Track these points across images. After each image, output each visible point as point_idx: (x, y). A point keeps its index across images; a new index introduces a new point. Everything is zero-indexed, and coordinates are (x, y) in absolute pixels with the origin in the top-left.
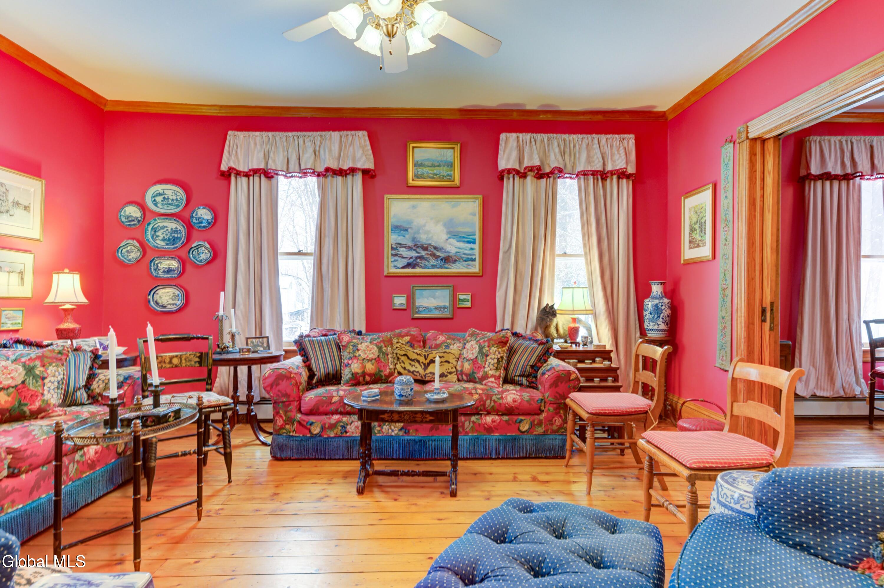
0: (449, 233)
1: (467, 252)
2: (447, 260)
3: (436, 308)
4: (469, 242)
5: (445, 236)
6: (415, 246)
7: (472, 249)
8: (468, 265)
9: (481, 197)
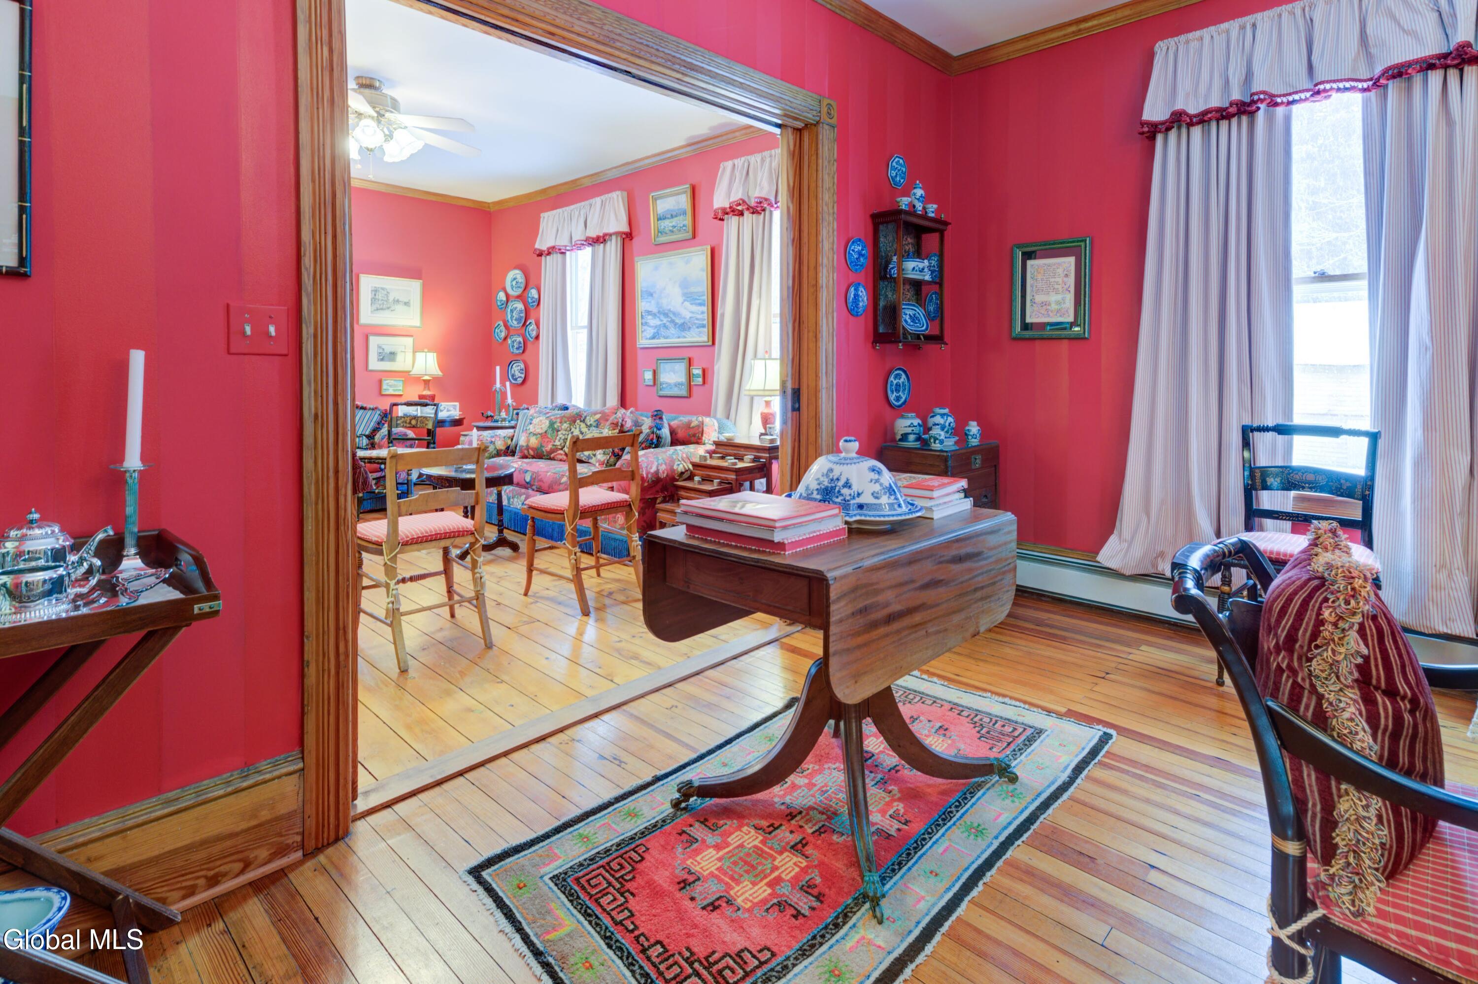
0: (684, 294)
1: (700, 316)
2: (684, 326)
3: (674, 385)
4: (701, 304)
5: (681, 300)
6: (659, 312)
7: (703, 313)
8: (700, 333)
9: (709, 248)
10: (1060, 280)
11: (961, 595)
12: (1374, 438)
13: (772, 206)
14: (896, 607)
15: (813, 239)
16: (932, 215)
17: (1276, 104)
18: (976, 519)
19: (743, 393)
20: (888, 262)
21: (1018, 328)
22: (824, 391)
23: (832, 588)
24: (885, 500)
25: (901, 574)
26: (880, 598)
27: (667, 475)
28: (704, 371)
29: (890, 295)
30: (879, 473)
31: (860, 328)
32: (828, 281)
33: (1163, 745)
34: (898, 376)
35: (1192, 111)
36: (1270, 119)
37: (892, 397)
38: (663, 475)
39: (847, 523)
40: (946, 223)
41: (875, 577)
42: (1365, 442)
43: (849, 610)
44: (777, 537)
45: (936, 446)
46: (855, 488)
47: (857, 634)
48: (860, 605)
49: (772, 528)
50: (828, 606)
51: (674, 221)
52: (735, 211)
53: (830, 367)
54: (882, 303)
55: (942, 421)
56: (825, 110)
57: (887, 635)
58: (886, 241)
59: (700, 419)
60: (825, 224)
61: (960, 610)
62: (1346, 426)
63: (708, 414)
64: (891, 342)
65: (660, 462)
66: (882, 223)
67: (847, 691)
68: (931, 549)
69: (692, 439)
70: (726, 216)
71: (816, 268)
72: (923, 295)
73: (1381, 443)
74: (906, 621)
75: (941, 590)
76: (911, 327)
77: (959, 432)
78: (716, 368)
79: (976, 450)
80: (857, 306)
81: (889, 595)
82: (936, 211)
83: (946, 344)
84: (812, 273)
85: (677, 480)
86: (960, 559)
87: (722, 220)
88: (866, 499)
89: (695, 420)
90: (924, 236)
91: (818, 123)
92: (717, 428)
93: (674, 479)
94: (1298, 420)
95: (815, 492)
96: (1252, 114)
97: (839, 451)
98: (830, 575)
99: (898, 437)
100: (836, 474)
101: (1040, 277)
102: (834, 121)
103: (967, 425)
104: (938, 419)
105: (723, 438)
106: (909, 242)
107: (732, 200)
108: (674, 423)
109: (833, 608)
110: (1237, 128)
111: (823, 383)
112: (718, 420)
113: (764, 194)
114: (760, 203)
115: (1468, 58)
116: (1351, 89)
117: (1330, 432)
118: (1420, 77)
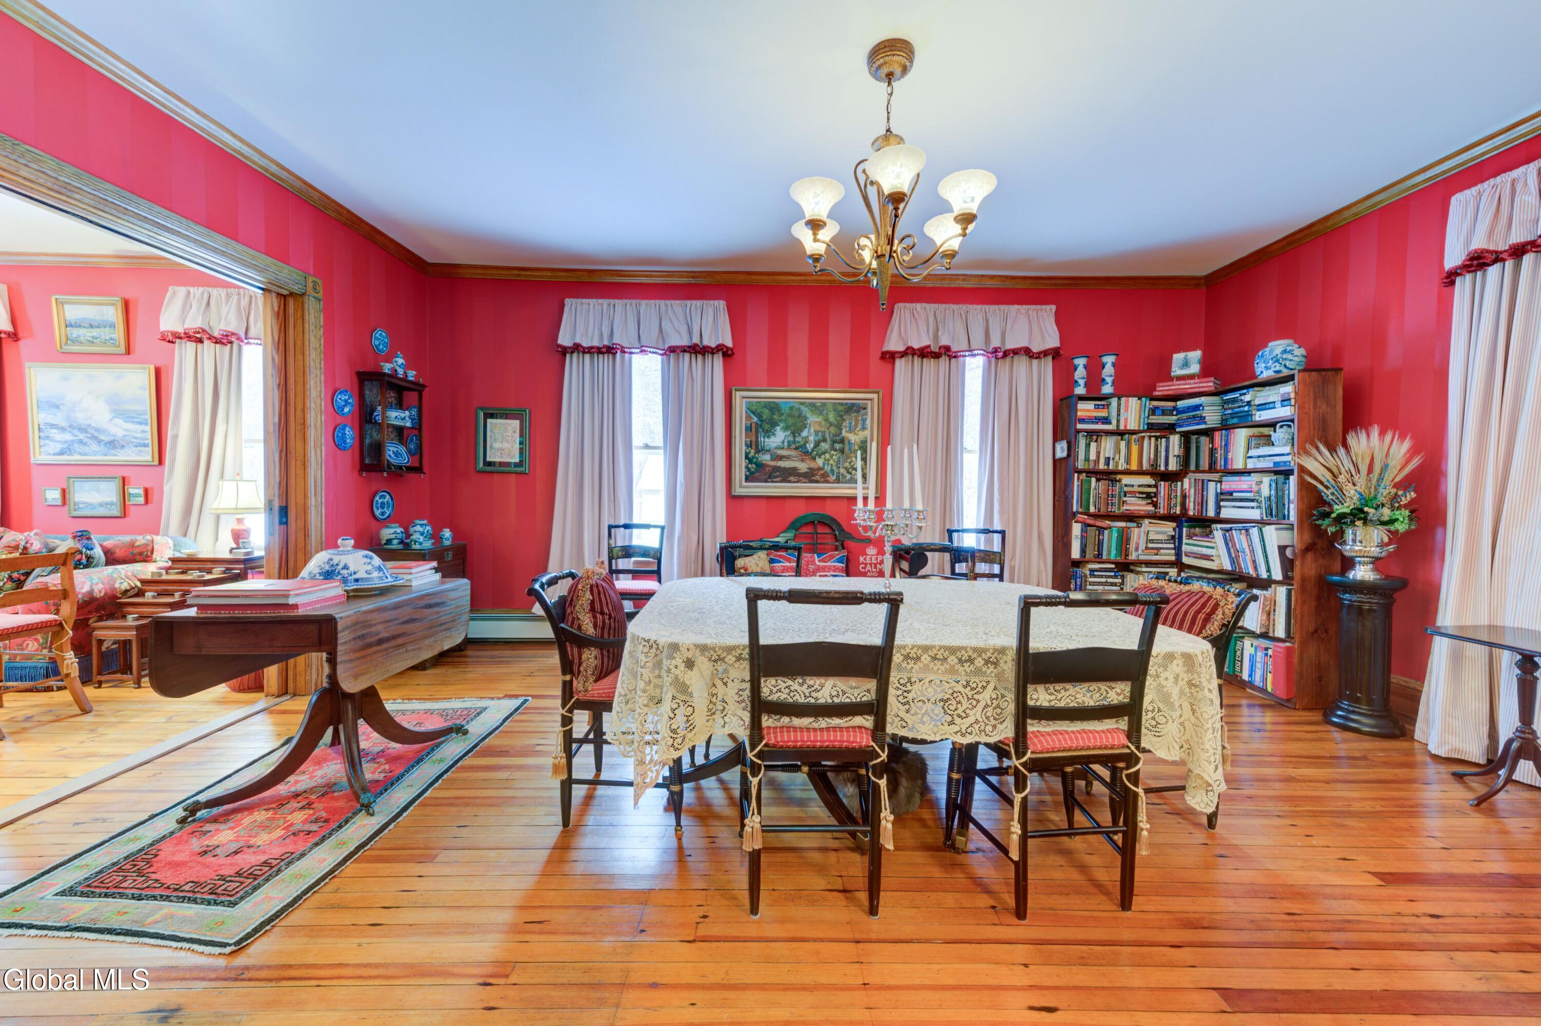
0: (113, 411)
1: (138, 435)
2: (113, 444)
3: (101, 505)
4: (140, 423)
5: (108, 416)
7: (143, 432)
8: (141, 452)
9: (152, 368)
10: (510, 434)
11: (431, 628)
12: (663, 528)
13: (242, 341)
14: (384, 635)
15: (300, 387)
16: (412, 379)
17: (624, 352)
18: (443, 583)
19: (205, 512)
20: (373, 410)
21: (481, 464)
22: (313, 509)
23: (339, 624)
24: (375, 574)
25: (387, 615)
26: (374, 629)
27: (105, 594)
28: (146, 491)
29: (375, 435)
30: (371, 558)
31: (347, 460)
32: (316, 421)
34: (383, 497)
35: (585, 344)
36: (623, 359)
37: (377, 513)
38: (97, 594)
39: (346, 591)
40: (424, 386)
41: (369, 617)
42: (659, 530)
43: (351, 636)
44: (291, 601)
45: (417, 546)
46: (352, 569)
47: (358, 650)
48: (360, 633)
49: (287, 596)
50: (336, 634)
51: (95, 332)
52: (196, 337)
53: (319, 489)
54: (367, 441)
55: (421, 529)
56: (310, 285)
57: (378, 651)
58: (372, 393)
59: (149, 537)
60: (313, 376)
61: (431, 636)
62: (653, 524)
63: (157, 534)
64: (376, 471)
65: (95, 582)
66: (367, 380)
67: (349, 685)
68: (410, 599)
69: (138, 558)
70: (178, 340)
71: (303, 410)
72: (405, 437)
73: (665, 531)
74: (393, 643)
75: (417, 624)
76: (394, 461)
77: (436, 536)
78: (166, 488)
79: (448, 548)
80: (345, 442)
81: (380, 628)
82: (415, 376)
83: (424, 473)
84: (299, 413)
85: (120, 598)
86: (430, 606)
87: (172, 342)
88: (361, 575)
89: (140, 540)
90: (405, 393)
91: (303, 295)
92: (172, 546)
93: (115, 597)
94: (635, 521)
95: (318, 575)
96: (614, 354)
97: (337, 547)
98: (337, 616)
99: (384, 542)
100: (335, 562)
101: (496, 431)
102: (320, 295)
103: (442, 531)
104: (418, 528)
105: (184, 553)
106: (391, 396)
107: (186, 326)
108: (109, 543)
109: (339, 635)
110: (605, 360)
111: (312, 501)
112: (171, 538)
113: (231, 328)
114: (227, 336)
115: (697, 350)
116: (656, 353)
117: (647, 526)
118: (681, 354)
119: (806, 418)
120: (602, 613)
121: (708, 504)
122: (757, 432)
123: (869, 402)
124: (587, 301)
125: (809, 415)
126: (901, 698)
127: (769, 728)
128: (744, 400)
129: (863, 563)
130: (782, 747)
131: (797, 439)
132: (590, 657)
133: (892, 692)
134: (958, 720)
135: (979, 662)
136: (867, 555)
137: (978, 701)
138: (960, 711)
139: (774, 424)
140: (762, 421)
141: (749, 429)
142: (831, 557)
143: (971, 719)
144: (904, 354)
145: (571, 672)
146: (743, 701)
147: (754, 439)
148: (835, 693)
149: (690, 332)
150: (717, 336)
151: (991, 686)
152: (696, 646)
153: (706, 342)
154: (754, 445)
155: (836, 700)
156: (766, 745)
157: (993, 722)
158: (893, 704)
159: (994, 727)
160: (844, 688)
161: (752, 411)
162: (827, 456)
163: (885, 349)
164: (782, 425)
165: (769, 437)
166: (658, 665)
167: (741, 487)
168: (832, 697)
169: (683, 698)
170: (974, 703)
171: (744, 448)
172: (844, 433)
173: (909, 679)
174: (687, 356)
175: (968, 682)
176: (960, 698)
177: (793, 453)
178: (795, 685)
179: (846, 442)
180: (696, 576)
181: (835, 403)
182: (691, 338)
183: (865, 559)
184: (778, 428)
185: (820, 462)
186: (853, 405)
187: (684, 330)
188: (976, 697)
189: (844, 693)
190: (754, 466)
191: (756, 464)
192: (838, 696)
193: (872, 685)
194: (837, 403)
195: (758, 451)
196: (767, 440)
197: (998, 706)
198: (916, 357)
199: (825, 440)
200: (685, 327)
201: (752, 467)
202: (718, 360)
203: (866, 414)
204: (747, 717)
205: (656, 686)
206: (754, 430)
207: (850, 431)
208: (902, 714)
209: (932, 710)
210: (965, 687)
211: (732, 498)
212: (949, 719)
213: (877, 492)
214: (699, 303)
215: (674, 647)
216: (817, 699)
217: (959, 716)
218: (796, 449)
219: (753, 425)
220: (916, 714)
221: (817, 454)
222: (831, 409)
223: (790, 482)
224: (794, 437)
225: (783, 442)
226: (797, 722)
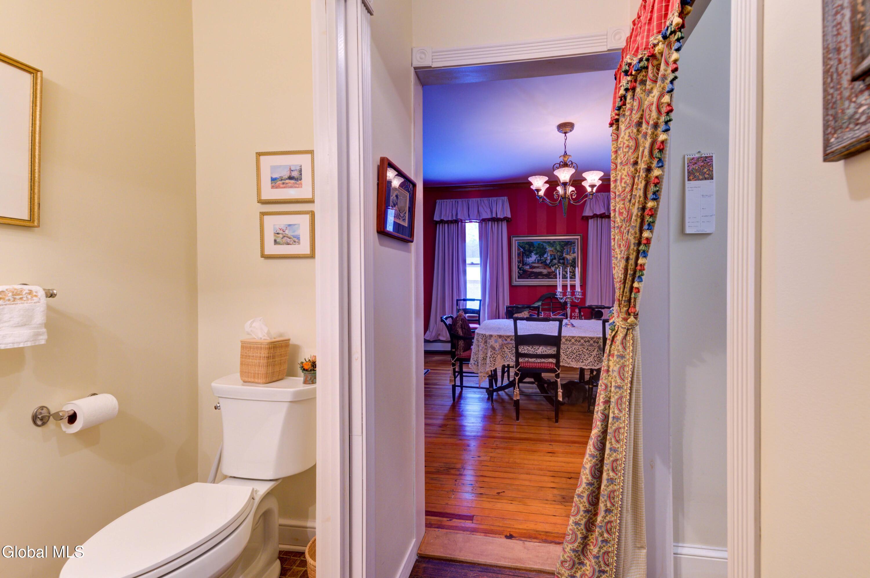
12: (480, 301)
17: (463, 222)
33: (440, 370)
35: (445, 219)
36: (462, 225)
42: (479, 302)
62: (476, 299)
73: (482, 302)
94: (468, 297)
96: (458, 223)
110: (454, 226)
115: (495, 220)
116: (476, 222)
117: (473, 300)
118: (488, 222)
119: (546, 249)
120: (465, 329)
121: (501, 290)
122: (523, 256)
123: (576, 240)
124: (446, 200)
125: (547, 247)
126: (565, 353)
127: (521, 362)
128: (517, 241)
129: (574, 316)
130: (525, 368)
131: (542, 259)
132: (461, 343)
133: (561, 351)
134: (584, 361)
135: (592, 342)
136: (576, 312)
137: (591, 355)
138: (585, 358)
139: (531, 252)
140: (525, 251)
141: (519, 254)
142: (559, 313)
143: (589, 361)
144: (592, 217)
145: (455, 349)
146: (513, 354)
147: (521, 259)
148: (542, 351)
149: (492, 212)
150: (504, 213)
151: (596, 350)
152: (498, 335)
153: (499, 216)
154: (522, 262)
155: (543, 353)
156: (520, 367)
157: (598, 362)
158: (563, 356)
159: (598, 364)
160: (546, 350)
161: (520, 246)
162: (557, 266)
163: (584, 215)
164: (534, 252)
165: (528, 258)
166: (486, 342)
167: (516, 281)
168: (541, 352)
169: (494, 352)
170: (590, 355)
171: (517, 263)
172: (564, 255)
173: (568, 347)
174: (490, 223)
175: (588, 349)
176: (585, 354)
177: (540, 265)
178: (530, 349)
179: (566, 259)
180: (496, 318)
181: (559, 241)
182: (492, 215)
183: (575, 314)
184: (533, 254)
185: (553, 269)
186: (568, 242)
187: (489, 211)
188: (591, 353)
189: (546, 351)
190: (522, 271)
191: (522, 270)
192: (544, 352)
193: (555, 349)
194: (560, 242)
195: (523, 265)
196: (527, 259)
197: (599, 357)
198: (599, 219)
199: (555, 259)
200: (489, 209)
201: (521, 272)
202: (505, 225)
203: (575, 246)
204: (514, 359)
205: (485, 349)
206: (521, 255)
207: (567, 254)
208: (565, 359)
209: (576, 358)
210: (587, 350)
211: (512, 288)
212: (582, 361)
213: (581, 283)
214: (495, 198)
215: (491, 336)
216: (537, 353)
217: (585, 360)
218: (541, 263)
219: (521, 253)
220: (570, 358)
221: (552, 265)
222: (558, 244)
223: (539, 278)
224: (541, 257)
225: (535, 260)
226: (530, 360)
